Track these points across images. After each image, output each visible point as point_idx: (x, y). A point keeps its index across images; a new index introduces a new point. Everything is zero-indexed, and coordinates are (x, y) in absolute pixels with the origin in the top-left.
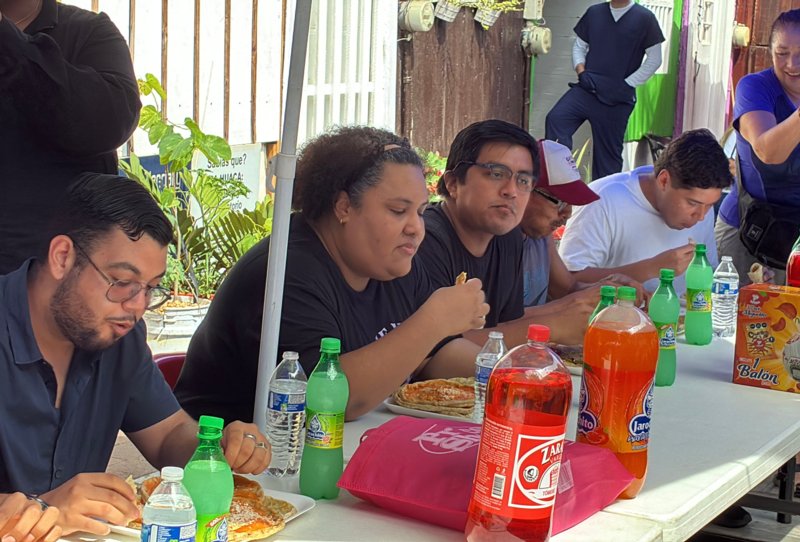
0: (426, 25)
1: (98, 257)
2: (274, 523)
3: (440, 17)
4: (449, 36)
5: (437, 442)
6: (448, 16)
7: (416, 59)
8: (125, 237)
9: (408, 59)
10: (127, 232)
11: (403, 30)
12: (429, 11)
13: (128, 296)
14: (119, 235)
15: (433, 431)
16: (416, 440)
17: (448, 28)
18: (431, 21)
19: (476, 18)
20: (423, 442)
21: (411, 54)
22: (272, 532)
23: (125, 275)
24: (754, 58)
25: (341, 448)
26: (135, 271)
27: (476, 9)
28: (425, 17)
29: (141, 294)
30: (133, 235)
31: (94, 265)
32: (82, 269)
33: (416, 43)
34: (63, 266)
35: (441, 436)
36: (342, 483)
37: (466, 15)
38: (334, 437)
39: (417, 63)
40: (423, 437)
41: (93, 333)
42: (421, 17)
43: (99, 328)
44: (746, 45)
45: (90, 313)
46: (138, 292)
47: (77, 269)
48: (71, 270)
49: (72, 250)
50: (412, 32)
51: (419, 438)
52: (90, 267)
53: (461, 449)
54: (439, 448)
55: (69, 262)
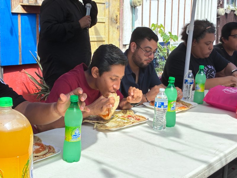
0: (223, 14)
1: (142, 46)
2: (187, 107)
3: (226, 12)
4: (228, 17)
5: (228, 91)
6: (228, 12)
7: (220, 22)
8: (148, 41)
9: (219, 22)
10: (148, 39)
11: (218, 15)
12: (224, 11)
13: (149, 55)
14: (146, 40)
15: (227, 88)
16: (223, 90)
17: (228, 15)
18: (224, 13)
19: (235, 13)
20: (225, 91)
21: (220, 21)
22: (187, 109)
23: (148, 49)
25: (204, 92)
26: (151, 48)
27: (235, 11)
28: (223, 12)
29: (153, 54)
30: (149, 40)
31: (141, 48)
32: (138, 49)
33: (221, 19)
34: (134, 49)
35: (229, 90)
36: (204, 100)
37: (232, 12)
38: (202, 89)
39: (221, 23)
40: (225, 90)
41: (142, 63)
42: (222, 12)
43: (144, 62)
45: (141, 59)
46: (152, 54)
47: (137, 49)
48: (136, 50)
49: (136, 45)
50: (220, 16)
51: (224, 90)
52: (140, 49)
53: (235, 92)
54: (229, 92)
55: (135, 48)
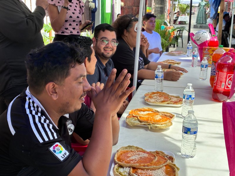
24: (125, 9)
44: (123, 6)
